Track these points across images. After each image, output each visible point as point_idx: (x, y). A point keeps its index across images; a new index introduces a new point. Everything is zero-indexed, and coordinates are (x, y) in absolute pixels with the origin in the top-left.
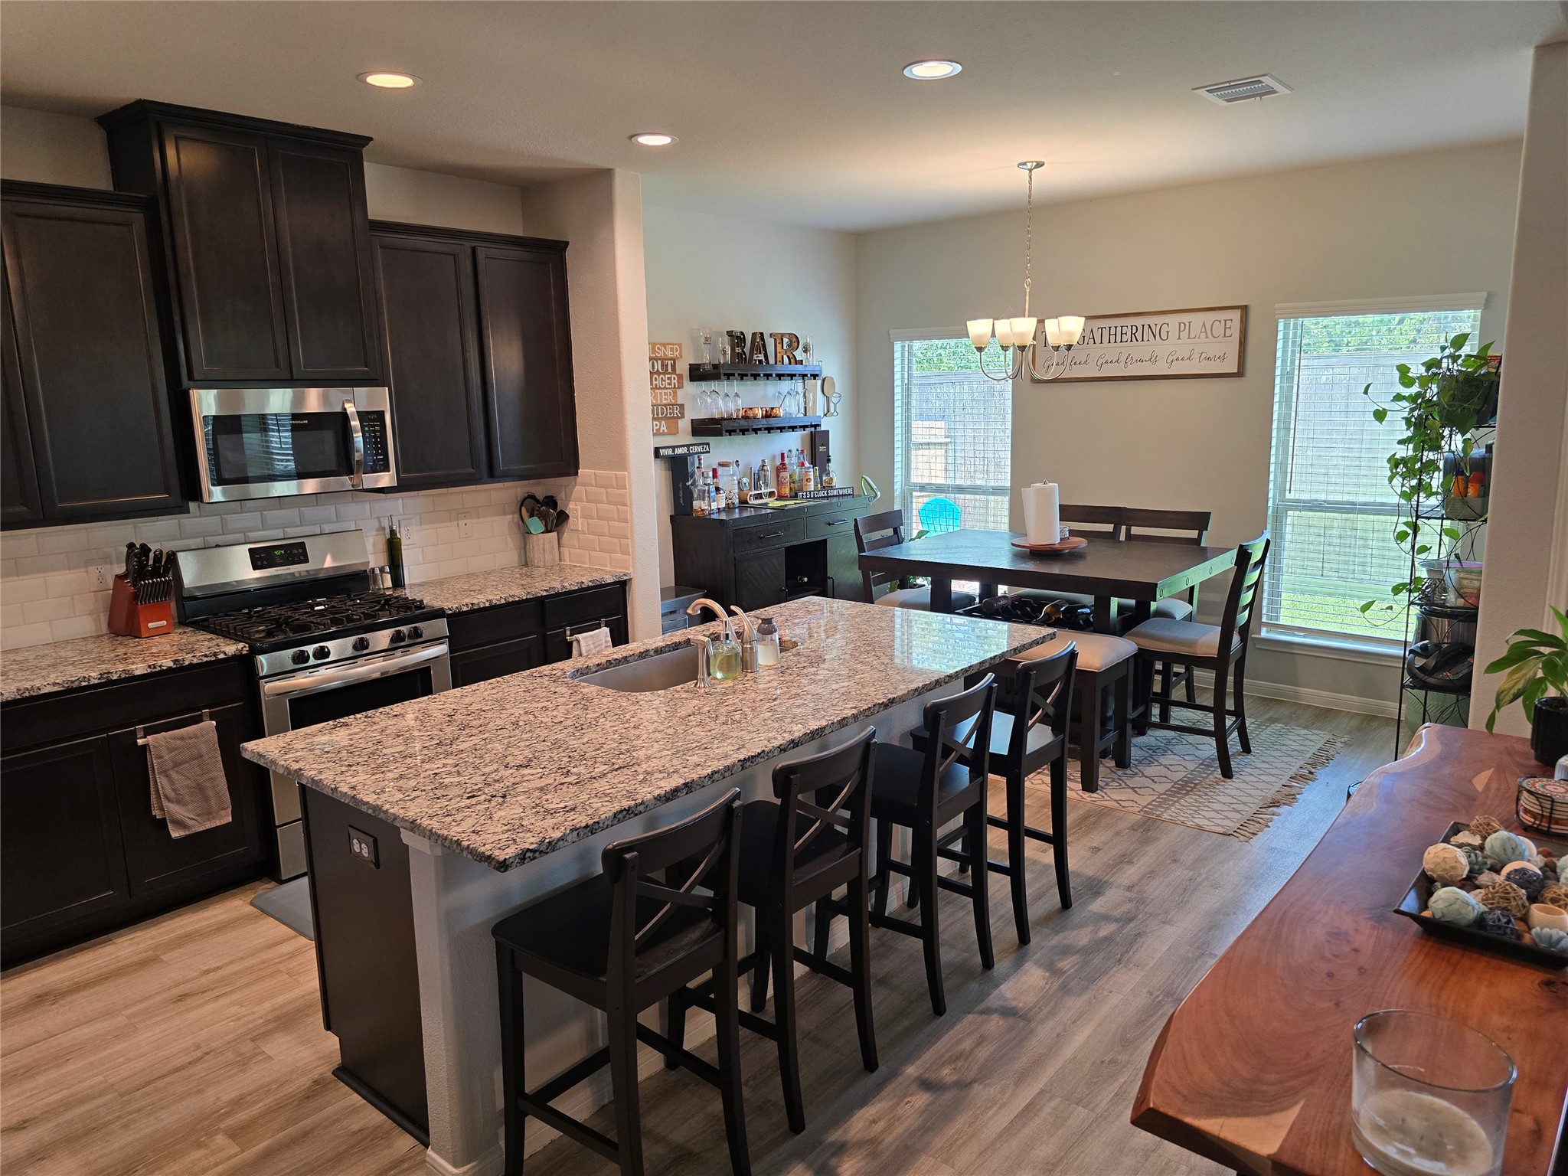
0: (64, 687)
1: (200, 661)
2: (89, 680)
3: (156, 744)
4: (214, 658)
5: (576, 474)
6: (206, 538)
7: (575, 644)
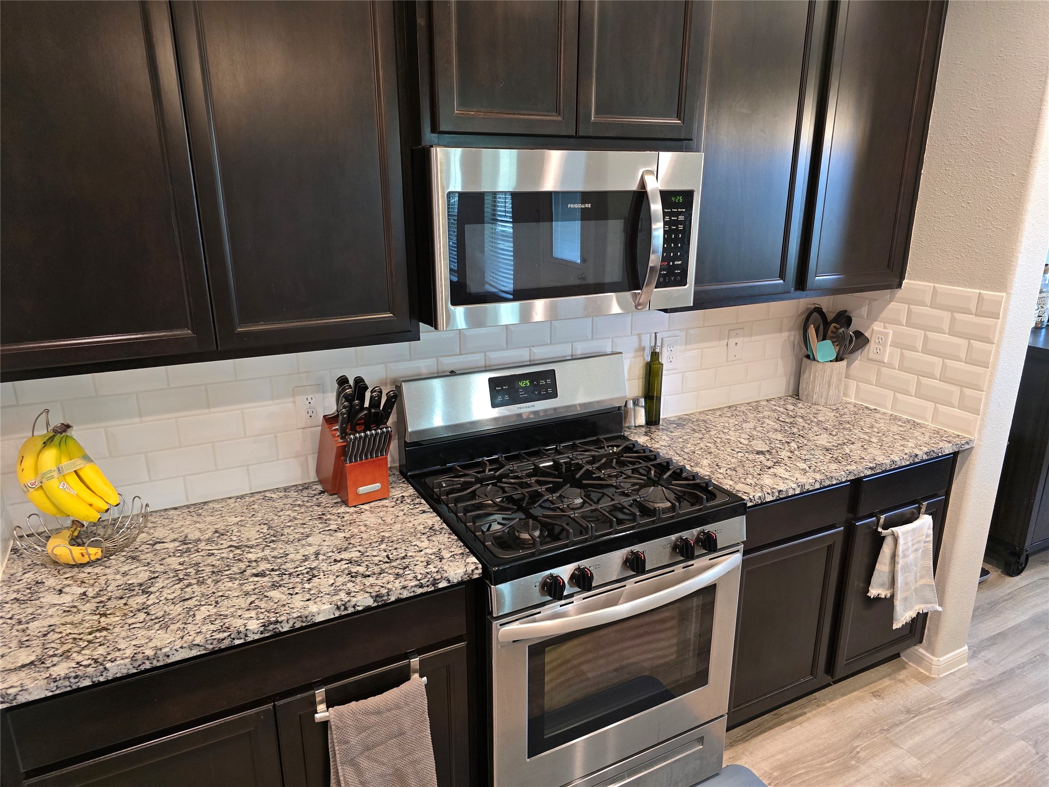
0: (206, 649)
1: (412, 594)
2: (246, 636)
3: (340, 724)
4: (433, 589)
5: (900, 285)
6: (441, 359)
7: (888, 542)
